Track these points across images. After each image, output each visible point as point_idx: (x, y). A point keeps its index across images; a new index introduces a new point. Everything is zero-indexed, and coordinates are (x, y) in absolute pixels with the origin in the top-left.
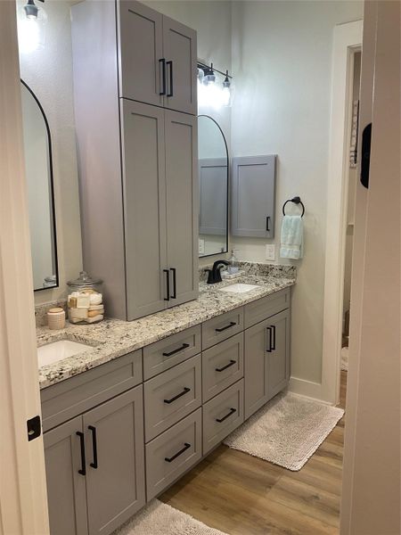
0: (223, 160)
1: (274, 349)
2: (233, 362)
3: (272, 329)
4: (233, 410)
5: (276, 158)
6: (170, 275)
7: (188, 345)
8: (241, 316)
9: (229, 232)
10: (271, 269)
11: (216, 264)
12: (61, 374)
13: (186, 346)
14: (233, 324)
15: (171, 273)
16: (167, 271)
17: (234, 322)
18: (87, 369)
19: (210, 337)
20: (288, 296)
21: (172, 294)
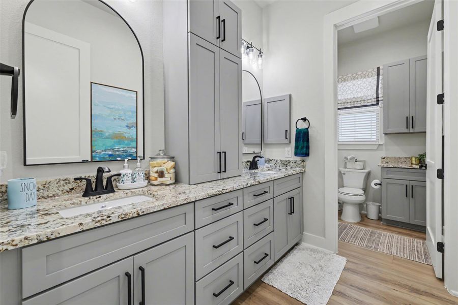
0: (258, 100)
1: (293, 213)
2: (266, 220)
3: (292, 199)
4: (267, 255)
5: (290, 96)
6: (222, 156)
7: (233, 204)
8: (272, 188)
9: (262, 143)
10: (289, 162)
11: (255, 158)
12: (109, 217)
13: (231, 204)
14: (266, 192)
15: (223, 155)
16: (220, 153)
17: (267, 191)
18: (139, 214)
19: (249, 200)
20: (301, 179)
21: (223, 169)
